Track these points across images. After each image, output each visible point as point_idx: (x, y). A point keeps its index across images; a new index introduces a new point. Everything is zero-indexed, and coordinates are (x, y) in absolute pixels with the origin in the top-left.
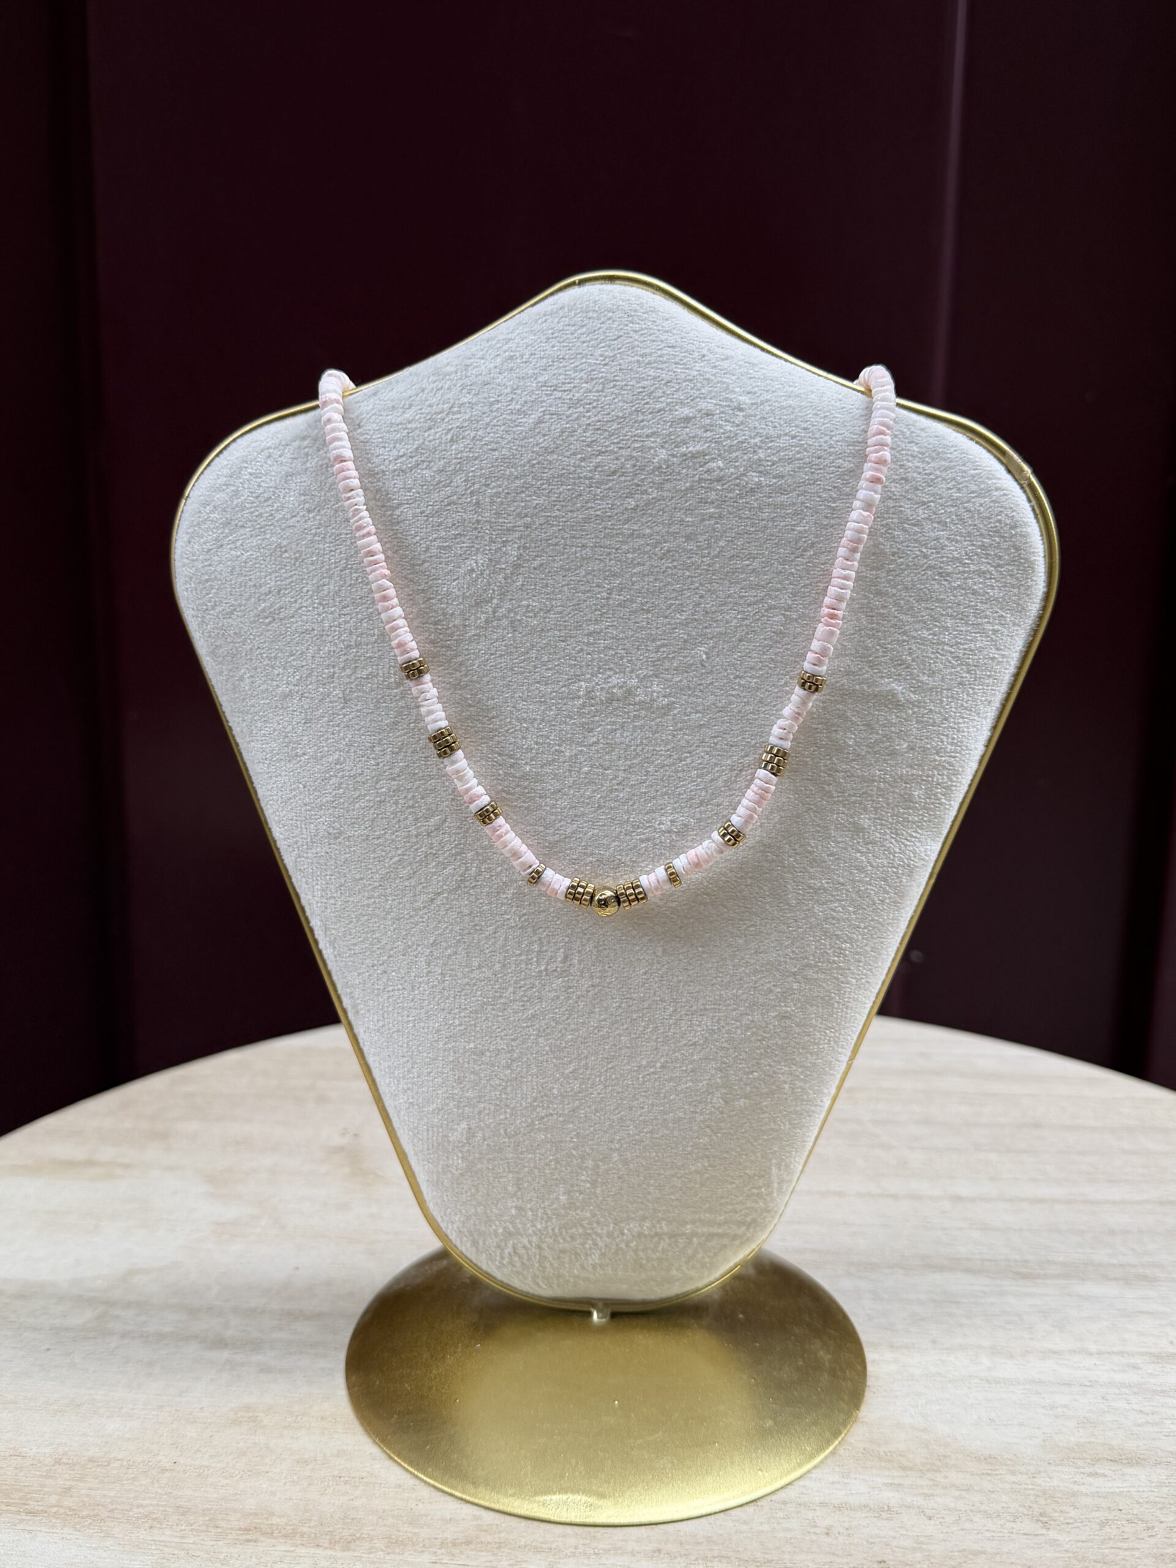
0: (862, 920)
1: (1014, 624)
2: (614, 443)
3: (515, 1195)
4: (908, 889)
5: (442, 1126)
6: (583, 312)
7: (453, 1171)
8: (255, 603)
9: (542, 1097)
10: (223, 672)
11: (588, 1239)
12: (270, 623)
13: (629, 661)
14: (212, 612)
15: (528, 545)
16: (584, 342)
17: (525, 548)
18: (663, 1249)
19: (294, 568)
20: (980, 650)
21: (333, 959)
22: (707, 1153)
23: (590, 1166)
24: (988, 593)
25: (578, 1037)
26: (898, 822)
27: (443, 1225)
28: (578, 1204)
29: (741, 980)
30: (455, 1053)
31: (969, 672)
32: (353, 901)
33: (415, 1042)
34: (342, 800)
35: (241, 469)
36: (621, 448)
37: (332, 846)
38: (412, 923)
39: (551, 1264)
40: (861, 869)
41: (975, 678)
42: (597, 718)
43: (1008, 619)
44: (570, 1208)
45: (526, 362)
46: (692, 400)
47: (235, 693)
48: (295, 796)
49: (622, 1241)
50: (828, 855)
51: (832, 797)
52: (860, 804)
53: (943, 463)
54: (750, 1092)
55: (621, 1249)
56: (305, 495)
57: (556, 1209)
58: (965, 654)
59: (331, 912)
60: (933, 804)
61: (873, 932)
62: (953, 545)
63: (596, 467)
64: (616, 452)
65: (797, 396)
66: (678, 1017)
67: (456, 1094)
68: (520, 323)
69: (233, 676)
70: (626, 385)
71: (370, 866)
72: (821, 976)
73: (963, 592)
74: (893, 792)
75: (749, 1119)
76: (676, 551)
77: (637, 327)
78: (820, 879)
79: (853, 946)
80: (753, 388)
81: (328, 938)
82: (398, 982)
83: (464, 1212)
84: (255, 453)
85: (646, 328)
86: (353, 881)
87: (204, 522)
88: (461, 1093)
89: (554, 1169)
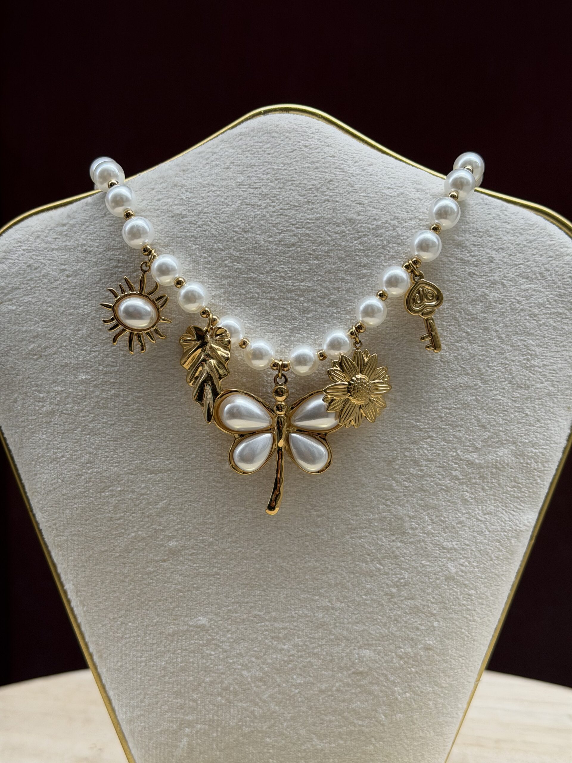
0: (483, 573)
2: (293, 225)
4: (514, 548)
5: (167, 744)
6: (268, 133)
8: (26, 344)
9: (245, 717)
12: (37, 360)
15: (231, 298)
16: (269, 154)
19: (56, 318)
20: (561, 369)
21: (82, 614)
24: (564, 329)
26: (506, 497)
29: (396, 620)
30: (178, 685)
31: (553, 386)
32: (99, 569)
33: (146, 677)
34: (91, 491)
36: (297, 228)
37: (83, 526)
38: (145, 584)
40: (481, 533)
45: (227, 168)
46: (349, 194)
47: (10, 412)
48: (55, 489)
50: (457, 523)
51: (458, 479)
52: (479, 484)
53: (529, 237)
56: (65, 265)
58: (550, 373)
60: (531, 483)
61: (491, 582)
62: (538, 295)
63: (279, 242)
65: (423, 191)
67: (179, 718)
68: (222, 141)
69: (9, 399)
70: (300, 184)
71: (112, 541)
72: (454, 616)
73: (547, 328)
74: (503, 475)
75: (403, 730)
76: (339, 301)
77: (307, 143)
78: (451, 541)
79: (477, 592)
80: (391, 185)
81: (79, 598)
82: (134, 631)
84: (27, 236)
85: (313, 144)
86: (99, 553)
88: (182, 717)
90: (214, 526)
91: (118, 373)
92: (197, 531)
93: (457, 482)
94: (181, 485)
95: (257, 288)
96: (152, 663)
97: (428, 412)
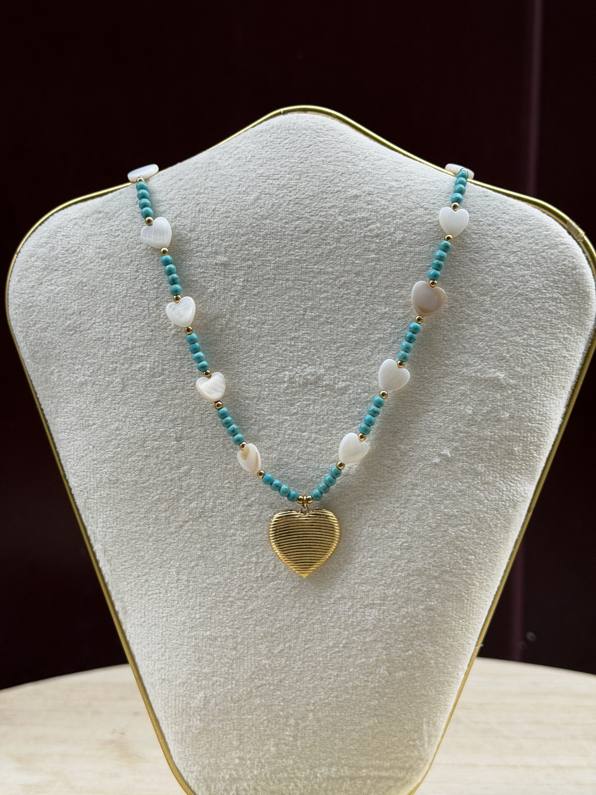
0: (482, 539)
1: (578, 334)
2: (307, 213)
3: (238, 748)
4: (513, 517)
5: (185, 696)
6: (286, 130)
7: (193, 730)
8: (64, 321)
9: (258, 671)
10: (39, 369)
11: (291, 782)
12: (73, 334)
13: (318, 357)
14: (33, 328)
15: (250, 279)
16: (287, 149)
17: (247, 281)
19: (91, 296)
20: (556, 351)
21: (110, 573)
22: (377, 713)
23: (293, 723)
24: (559, 312)
25: (284, 625)
26: (504, 469)
27: (184, 775)
28: (284, 754)
29: (399, 582)
30: (196, 639)
31: (548, 365)
32: (125, 530)
33: (167, 632)
34: (119, 456)
35: (56, 232)
36: (312, 216)
37: (112, 489)
38: (167, 544)
40: (480, 502)
41: (553, 370)
42: (297, 397)
43: (574, 331)
44: (278, 758)
45: (249, 161)
46: (359, 185)
47: (47, 384)
48: (86, 455)
49: (316, 783)
50: (457, 492)
51: (458, 450)
52: (478, 456)
53: (526, 227)
54: (407, 666)
55: (315, 789)
56: (99, 248)
57: (268, 759)
58: (545, 353)
59: (109, 538)
60: (528, 457)
61: (490, 548)
62: (534, 280)
63: (295, 228)
64: (309, 218)
65: (429, 183)
66: (355, 609)
67: (196, 671)
68: (245, 137)
69: (46, 372)
70: (315, 176)
71: (138, 503)
72: (454, 579)
73: (542, 311)
74: (501, 448)
75: (406, 687)
76: (349, 283)
77: (322, 139)
78: (452, 508)
79: (476, 557)
80: (399, 178)
81: (106, 558)
82: (156, 588)
83: (200, 763)
84: (66, 222)
85: (328, 140)
86: (126, 514)
87: (30, 268)
88: (200, 670)
89: (267, 727)
90: (232, 490)
91: (146, 347)
92: (216, 495)
93: (457, 453)
94: (202, 452)
95: (274, 270)
97: (431, 387)
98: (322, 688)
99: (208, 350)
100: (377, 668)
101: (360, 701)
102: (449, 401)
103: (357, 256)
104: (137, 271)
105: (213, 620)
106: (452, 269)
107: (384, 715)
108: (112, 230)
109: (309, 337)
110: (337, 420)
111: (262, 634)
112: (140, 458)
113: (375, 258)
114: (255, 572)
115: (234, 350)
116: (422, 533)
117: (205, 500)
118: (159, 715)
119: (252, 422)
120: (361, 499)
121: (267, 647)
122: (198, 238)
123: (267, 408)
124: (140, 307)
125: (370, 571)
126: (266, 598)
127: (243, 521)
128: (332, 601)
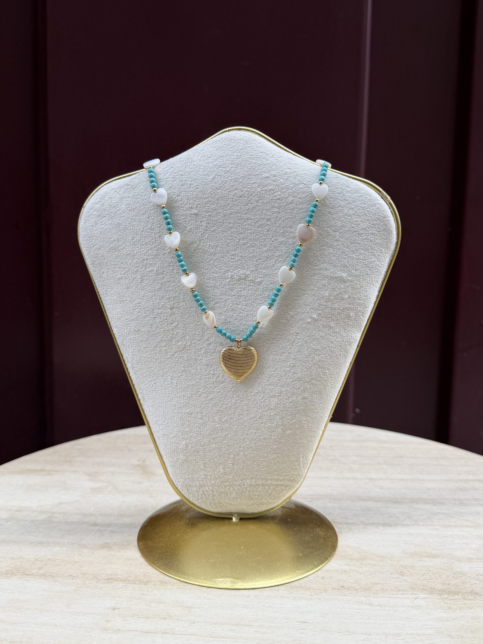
0: (332, 362)
1: (385, 253)
2: (241, 186)
3: (203, 470)
4: (349, 350)
5: (176, 443)
6: (230, 140)
7: (180, 461)
8: (109, 244)
9: (214, 430)
10: (96, 270)
11: (231, 487)
12: (114, 252)
13: (246, 265)
14: (93, 248)
15: (210, 222)
16: (230, 151)
17: (208, 223)
18: (259, 491)
19: (124, 231)
20: (374, 262)
21: (136, 379)
22: (276, 452)
23: (232, 457)
24: (375, 241)
25: (228, 406)
26: (345, 325)
27: (175, 484)
28: (227, 473)
29: (288, 384)
30: (181, 414)
31: (369, 270)
32: (143, 356)
33: (166, 410)
34: (140, 317)
35: (105, 196)
36: (243, 188)
37: (136, 335)
38: (166, 364)
39: (217, 498)
40: (332, 342)
41: (372, 272)
42: (235, 286)
43: (383, 251)
44: (224, 475)
45: (209, 158)
46: (269, 171)
47: (100, 278)
48: (122, 317)
49: (244, 487)
50: (320, 337)
51: (321, 315)
52: (331, 318)
53: (359, 194)
54: (292, 427)
55: (244, 491)
56: (128, 205)
57: (219, 475)
58: (368, 263)
59: (135, 361)
60: (358, 318)
61: (337, 367)
62: (363, 224)
63: (234, 194)
64: (242, 189)
65: (307, 170)
66: (265, 398)
67: (181, 430)
68: (207, 144)
69: (100, 272)
70: (245, 166)
71: (150, 342)
72: (318, 383)
73: (367, 240)
74: (343, 314)
75: (291, 438)
76: (263, 225)
77: (249, 146)
78: (317, 346)
79: (329, 371)
80: (291, 167)
81: (134, 371)
82: (160, 387)
83: (184, 477)
84: (110, 191)
85: (252, 146)
86: (144, 348)
87: (91, 215)
88: (183, 429)
89: (218, 459)
91: (154, 259)
92: (191, 338)
93: (320, 316)
94: (184, 315)
95: (223, 217)
96: (169, 403)
97: (307, 281)
98: (247, 439)
99: (187, 261)
100: (276, 429)
101: (268, 446)
102: (316, 289)
103: (268, 210)
104: (149, 218)
105: (190, 404)
106: (319, 218)
107: (280, 453)
108: (135, 195)
109: (241, 254)
110: (256, 299)
111: (216, 411)
112: (151, 318)
113: (278, 211)
114: (213, 379)
115: (201, 261)
116: (301, 358)
117: (186, 341)
118: (162, 453)
119: (211, 300)
120: (268, 341)
121: (219, 418)
122: (182, 200)
123: (219, 292)
124: (151, 237)
125: (273, 378)
126: (218, 392)
127: (206, 352)
128: (253, 394)
